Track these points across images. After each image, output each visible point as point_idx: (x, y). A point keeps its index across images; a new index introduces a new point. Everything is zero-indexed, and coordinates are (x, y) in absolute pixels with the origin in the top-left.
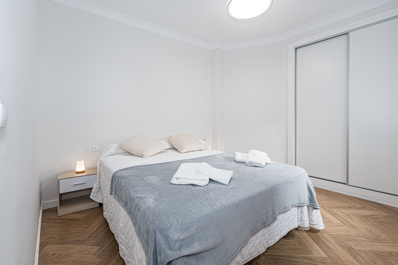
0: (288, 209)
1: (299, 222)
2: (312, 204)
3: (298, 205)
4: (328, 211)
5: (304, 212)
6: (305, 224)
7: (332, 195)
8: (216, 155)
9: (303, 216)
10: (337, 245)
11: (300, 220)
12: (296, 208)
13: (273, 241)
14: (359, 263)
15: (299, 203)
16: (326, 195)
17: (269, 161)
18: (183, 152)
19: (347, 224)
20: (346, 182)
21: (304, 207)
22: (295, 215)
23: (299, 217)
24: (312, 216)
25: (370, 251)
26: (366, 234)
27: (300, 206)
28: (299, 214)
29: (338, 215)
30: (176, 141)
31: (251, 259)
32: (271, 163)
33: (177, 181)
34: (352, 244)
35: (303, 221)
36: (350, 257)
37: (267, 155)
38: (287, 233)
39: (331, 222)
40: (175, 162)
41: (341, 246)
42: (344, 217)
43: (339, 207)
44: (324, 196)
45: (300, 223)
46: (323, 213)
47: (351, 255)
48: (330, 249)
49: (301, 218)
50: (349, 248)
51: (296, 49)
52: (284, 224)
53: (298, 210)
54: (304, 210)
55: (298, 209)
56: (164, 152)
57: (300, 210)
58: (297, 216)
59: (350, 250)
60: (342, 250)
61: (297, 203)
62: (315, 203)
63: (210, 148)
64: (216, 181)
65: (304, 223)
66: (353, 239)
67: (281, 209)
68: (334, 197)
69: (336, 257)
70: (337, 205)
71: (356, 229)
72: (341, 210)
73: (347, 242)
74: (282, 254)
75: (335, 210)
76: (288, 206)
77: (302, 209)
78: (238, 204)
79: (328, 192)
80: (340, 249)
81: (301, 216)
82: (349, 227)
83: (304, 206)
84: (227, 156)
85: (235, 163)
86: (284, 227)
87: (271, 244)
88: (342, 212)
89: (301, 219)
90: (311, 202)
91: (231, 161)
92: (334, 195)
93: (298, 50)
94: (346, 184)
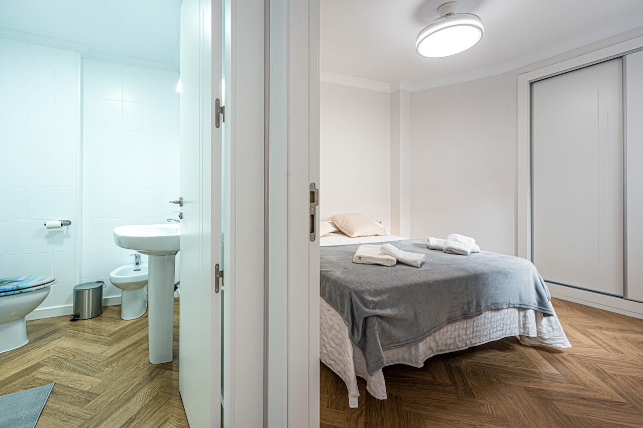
0: (500, 307)
1: (521, 329)
2: (542, 308)
3: (519, 306)
4: (579, 331)
5: (528, 317)
6: (530, 333)
7: (595, 313)
8: (400, 241)
9: (527, 322)
10: (579, 366)
11: (522, 326)
12: (516, 311)
13: (478, 341)
14: (607, 385)
15: (519, 303)
16: (583, 311)
17: (477, 248)
18: (354, 236)
19: (607, 347)
20: (622, 295)
21: (528, 311)
22: (514, 319)
23: (522, 323)
24: (541, 326)
25: (631, 377)
26: (635, 360)
27: (522, 308)
28: (521, 319)
29: (595, 336)
30: (343, 222)
31: (448, 352)
32: (480, 251)
33: (359, 260)
34: (605, 368)
35: (527, 329)
36: (597, 379)
37: (474, 241)
38: (501, 338)
39: (580, 342)
40: (348, 245)
41: (587, 367)
42: (605, 340)
43: (601, 328)
44: (580, 312)
45: (522, 331)
46: (569, 332)
47: (599, 376)
48: (567, 368)
49: (524, 324)
50: (598, 371)
51: (531, 84)
52: (495, 326)
53: (519, 315)
54: (528, 314)
55: (519, 312)
56: (328, 236)
57: (522, 313)
58: (517, 321)
59: (599, 372)
60: (585, 371)
61: (517, 302)
62: (546, 307)
63: (389, 233)
64: (404, 262)
65: (528, 331)
66: (610, 363)
67: (489, 304)
68: (598, 316)
69: (573, 375)
70: (598, 325)
71: (620, 354)
72: (604, 332)
73: (598, 365)
74: (492, 363)
75: (592, 331)
76: (500, 302)
77: (525, 313)
78: (431, 284)
79: (588, 309)
80: (584, 370)
81: (524, 322)
82: (610, 351)
83: (529, 309)
84: (417, 243)
85: (428, 250)
86: (495, 330)
87: (475, 343)
88: (604, 334)
89: (525, 327)
90: (540, 306)
91: (423, 248)
92: (598, 313)
93: (535, 86)
94: (622, 298)
